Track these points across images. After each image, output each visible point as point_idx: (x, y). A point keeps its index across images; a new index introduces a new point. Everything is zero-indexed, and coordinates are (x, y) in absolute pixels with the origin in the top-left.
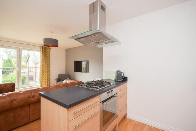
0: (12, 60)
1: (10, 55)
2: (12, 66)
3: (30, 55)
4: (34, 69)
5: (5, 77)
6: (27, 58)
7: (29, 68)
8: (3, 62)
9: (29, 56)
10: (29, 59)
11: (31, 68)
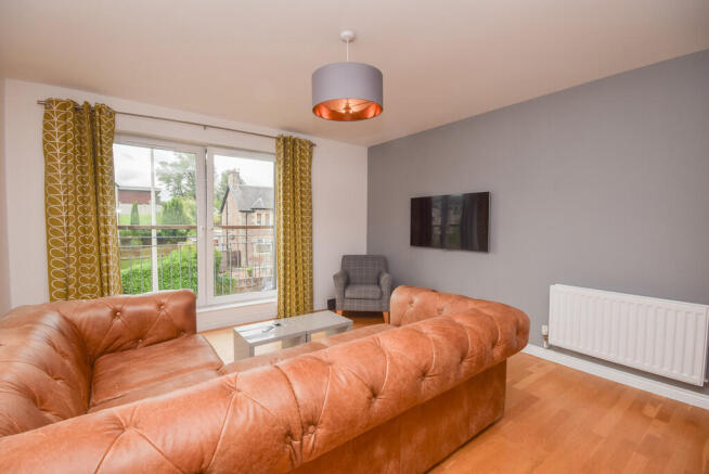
0: (184, 202)
1: (179, 188)
2: (184, 222)
3: (231, 187)
4: (241, 231)
5: (168, 252)
6: (222, 197)
7: (227, 227)
8: (160, 209)
9: (228, 190)
10: (228, 199)
11: (233, 228)
